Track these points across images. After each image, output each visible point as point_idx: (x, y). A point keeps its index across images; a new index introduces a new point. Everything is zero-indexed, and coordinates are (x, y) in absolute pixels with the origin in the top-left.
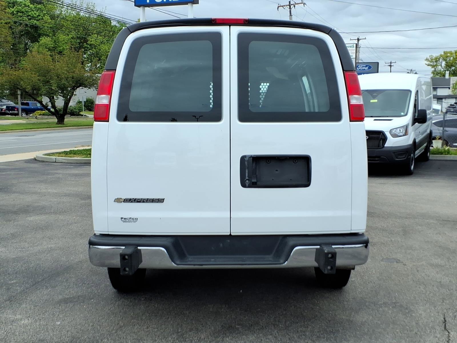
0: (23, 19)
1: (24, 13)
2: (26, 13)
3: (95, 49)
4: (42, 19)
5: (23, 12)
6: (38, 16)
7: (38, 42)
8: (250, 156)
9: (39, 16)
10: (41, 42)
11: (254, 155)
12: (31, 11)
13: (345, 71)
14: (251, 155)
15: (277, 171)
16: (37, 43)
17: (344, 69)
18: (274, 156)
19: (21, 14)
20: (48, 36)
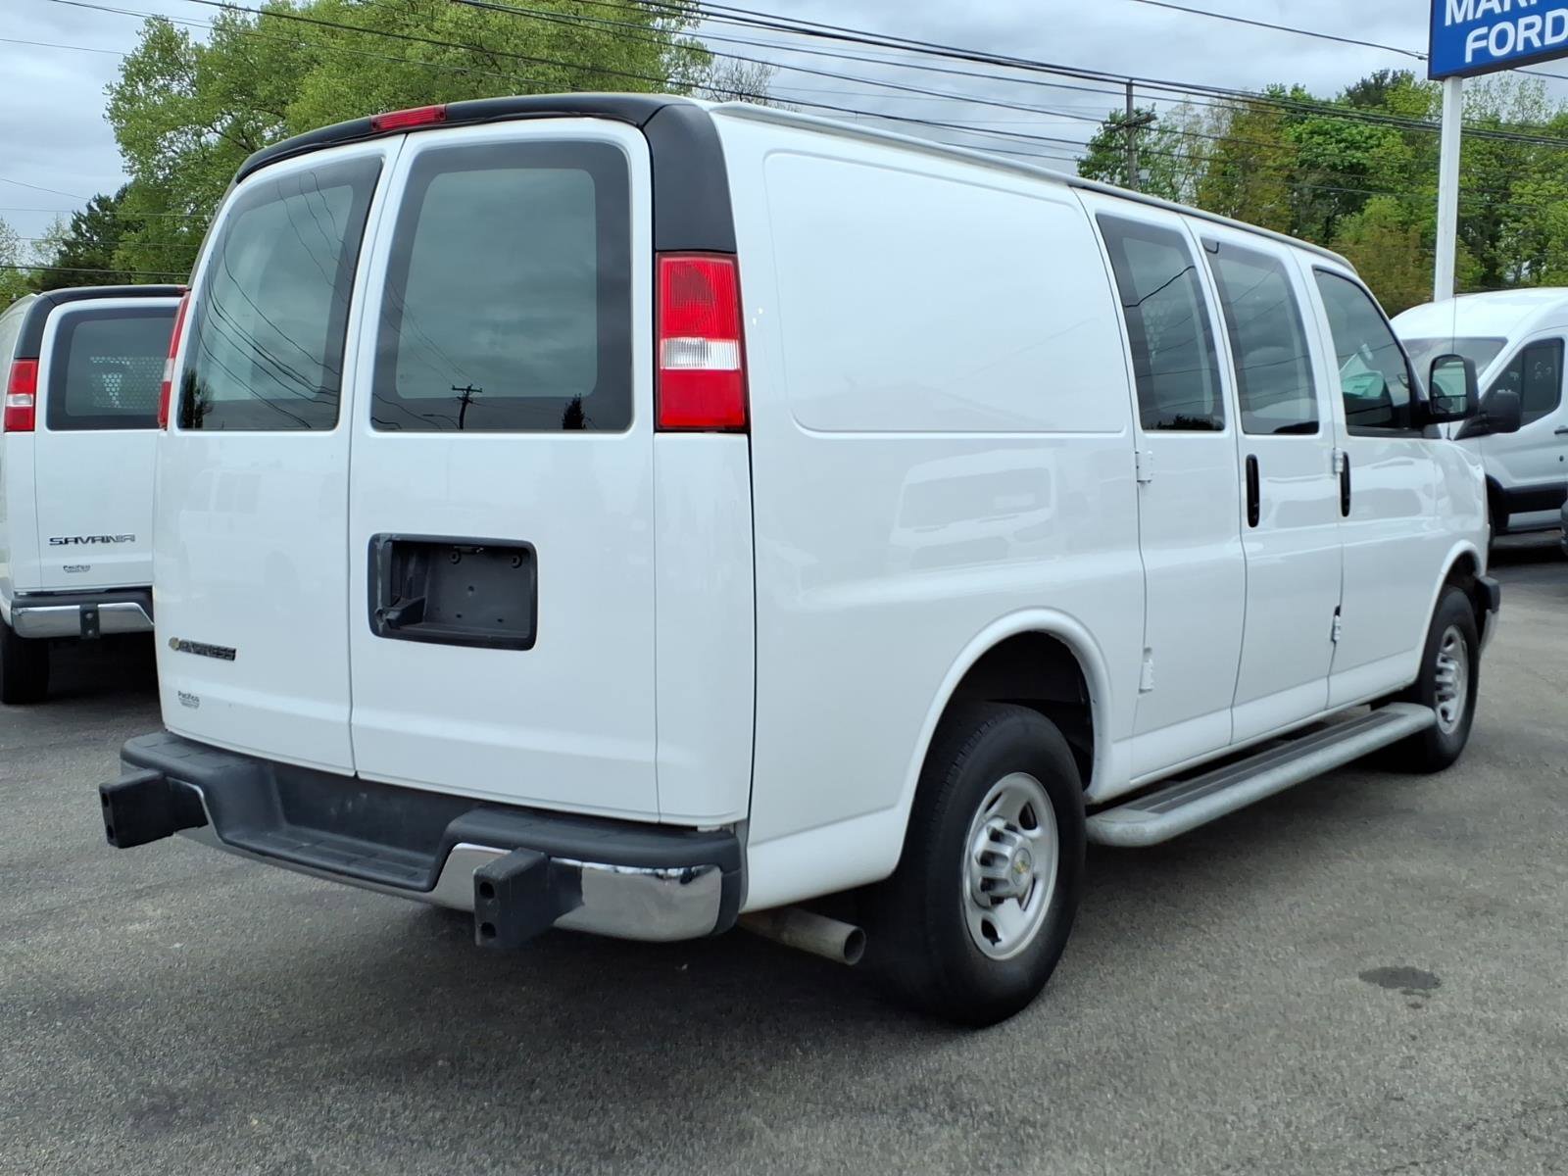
0: (1326, 152)
1: (1329, 134)
2: (1334, 133)
3: (1532, 217)
4: (1379, 146)
5: (1326, 133)
6: (1367, 138)
7: (1361, 211)
8: (388, 538)
9: (1371, 137)
10: (1367, 212)
11: (398, 535)
12: (1348, 128)
13: (659, 251)
14: (392, 535)
15: (471, 589)
16: (1358, 216)
17: (657, 248)
18: (448, 541)
19: (1321, 137)
20: (1391, 191)
